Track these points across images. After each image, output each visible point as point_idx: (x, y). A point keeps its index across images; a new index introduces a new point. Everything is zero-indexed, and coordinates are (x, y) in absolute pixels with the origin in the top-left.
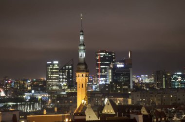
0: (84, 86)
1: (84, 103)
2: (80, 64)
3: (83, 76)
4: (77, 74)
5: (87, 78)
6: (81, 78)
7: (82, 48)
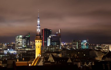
0: (39, 47)
1: (39, 56)
2: (37, 35)
3: (39, 42)
4: (36, 41)
5: (41, 43)
6: (38, 43)
7: (39, 27)
